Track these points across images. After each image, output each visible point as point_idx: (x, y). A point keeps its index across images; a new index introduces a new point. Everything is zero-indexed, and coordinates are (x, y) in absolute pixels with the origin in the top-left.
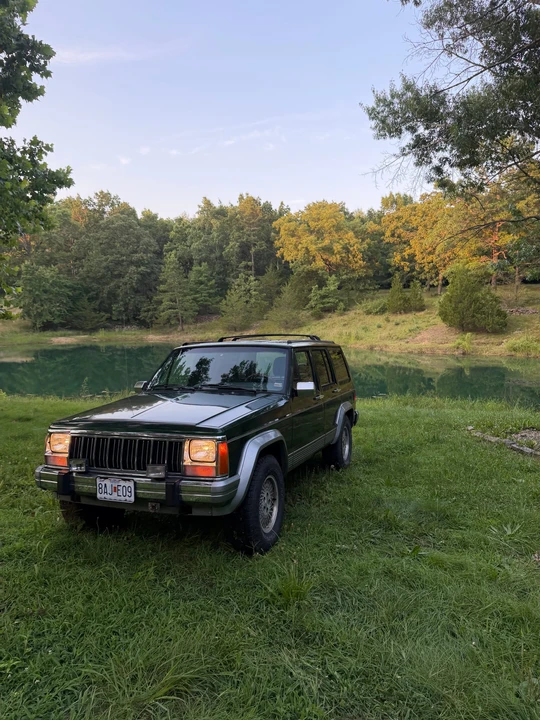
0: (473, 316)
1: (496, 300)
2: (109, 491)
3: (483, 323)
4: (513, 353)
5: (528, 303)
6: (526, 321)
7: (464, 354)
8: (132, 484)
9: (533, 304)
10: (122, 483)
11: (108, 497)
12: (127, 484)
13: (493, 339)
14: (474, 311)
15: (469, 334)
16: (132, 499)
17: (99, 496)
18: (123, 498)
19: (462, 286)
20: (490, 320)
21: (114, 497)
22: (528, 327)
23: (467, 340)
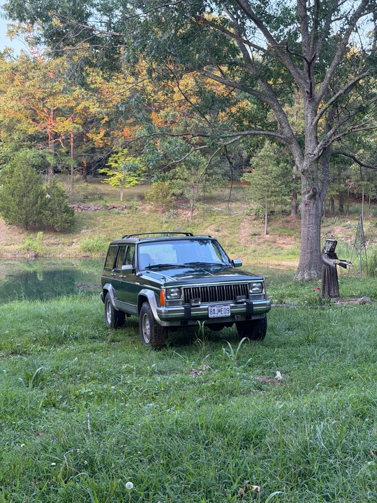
0: (40, 213)
1: (62, 194)
2: (216, 312)
3: (51, 221)
4: (88, 254)
5: (86, 198)
6: (91, 219)
7: (36, 256)
8: (229, 307)
9: (93, 200)
10: (224, 307)
11: (215, 316)
12: (226, 307)
13: (63, 239)
14: (41, 206)
15: (40, 234)
16: (230, 314)
17: (210, 316)
18: (224, 315)
19: (25, 177)
20: (58, 217)
21: (220, 315)
22: (95, 225)
23: (39, 241)
